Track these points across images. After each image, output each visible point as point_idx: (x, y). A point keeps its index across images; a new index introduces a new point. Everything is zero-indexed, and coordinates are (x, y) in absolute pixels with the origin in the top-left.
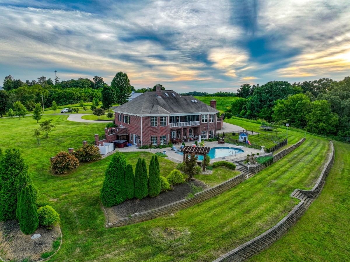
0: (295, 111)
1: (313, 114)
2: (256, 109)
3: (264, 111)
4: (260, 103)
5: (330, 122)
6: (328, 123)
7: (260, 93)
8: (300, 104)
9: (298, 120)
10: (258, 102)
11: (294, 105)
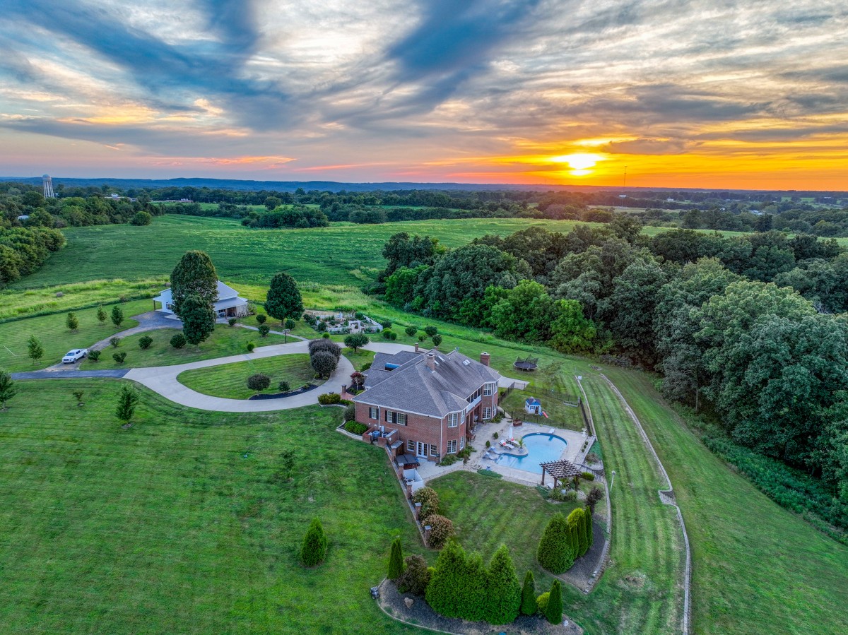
0: (529, 312)
1: (561, 321)
2: (450, 299)
3: (467, 304)
4: (456, 289)
5: (586, 335)
6: (583, 336)
7: (454, 270)
8: (538, 302)
9: (535, 328)
10: (454, 288)
11: (526, 303)
